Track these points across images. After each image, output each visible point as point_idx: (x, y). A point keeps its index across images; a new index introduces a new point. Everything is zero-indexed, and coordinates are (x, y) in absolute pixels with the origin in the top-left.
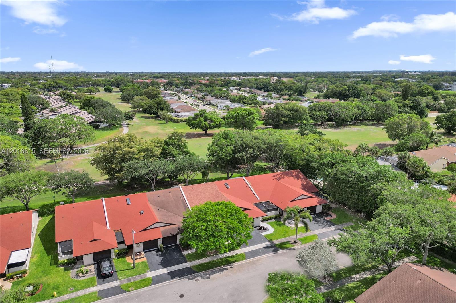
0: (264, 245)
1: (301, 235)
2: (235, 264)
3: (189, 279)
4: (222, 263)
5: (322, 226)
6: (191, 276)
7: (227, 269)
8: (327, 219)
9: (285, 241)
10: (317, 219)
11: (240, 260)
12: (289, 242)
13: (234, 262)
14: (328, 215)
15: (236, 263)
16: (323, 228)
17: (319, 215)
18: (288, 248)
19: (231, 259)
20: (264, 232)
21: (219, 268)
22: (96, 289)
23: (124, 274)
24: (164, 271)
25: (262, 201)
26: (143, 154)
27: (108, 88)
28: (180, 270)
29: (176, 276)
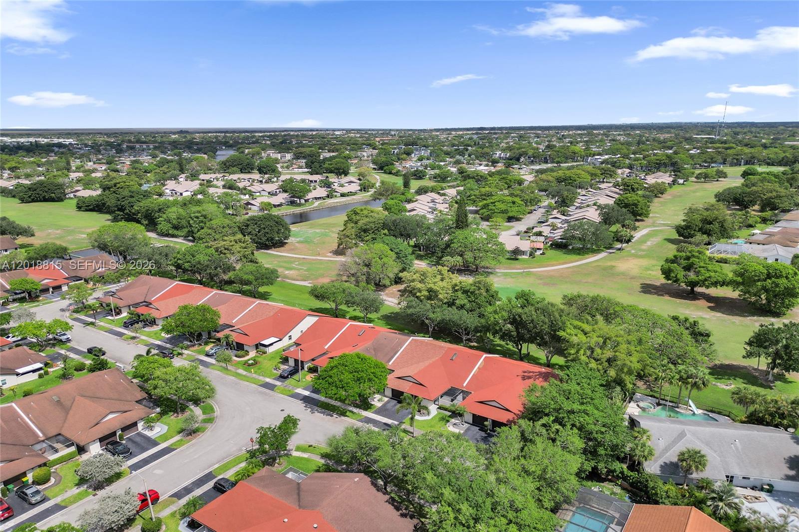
0: (389, 421)
4: (339, 412)
6: (310, 405)
7: (332, 416)
11: (352, 418)
13: (346, 416)
21: (331, 412)
22: (268, 380)
23: (290, 381)
24: (307, 393)
25: (465, 389)
26: (426, 293)
27: (749, 171)
28: (313, 399)
29: (306, 400)
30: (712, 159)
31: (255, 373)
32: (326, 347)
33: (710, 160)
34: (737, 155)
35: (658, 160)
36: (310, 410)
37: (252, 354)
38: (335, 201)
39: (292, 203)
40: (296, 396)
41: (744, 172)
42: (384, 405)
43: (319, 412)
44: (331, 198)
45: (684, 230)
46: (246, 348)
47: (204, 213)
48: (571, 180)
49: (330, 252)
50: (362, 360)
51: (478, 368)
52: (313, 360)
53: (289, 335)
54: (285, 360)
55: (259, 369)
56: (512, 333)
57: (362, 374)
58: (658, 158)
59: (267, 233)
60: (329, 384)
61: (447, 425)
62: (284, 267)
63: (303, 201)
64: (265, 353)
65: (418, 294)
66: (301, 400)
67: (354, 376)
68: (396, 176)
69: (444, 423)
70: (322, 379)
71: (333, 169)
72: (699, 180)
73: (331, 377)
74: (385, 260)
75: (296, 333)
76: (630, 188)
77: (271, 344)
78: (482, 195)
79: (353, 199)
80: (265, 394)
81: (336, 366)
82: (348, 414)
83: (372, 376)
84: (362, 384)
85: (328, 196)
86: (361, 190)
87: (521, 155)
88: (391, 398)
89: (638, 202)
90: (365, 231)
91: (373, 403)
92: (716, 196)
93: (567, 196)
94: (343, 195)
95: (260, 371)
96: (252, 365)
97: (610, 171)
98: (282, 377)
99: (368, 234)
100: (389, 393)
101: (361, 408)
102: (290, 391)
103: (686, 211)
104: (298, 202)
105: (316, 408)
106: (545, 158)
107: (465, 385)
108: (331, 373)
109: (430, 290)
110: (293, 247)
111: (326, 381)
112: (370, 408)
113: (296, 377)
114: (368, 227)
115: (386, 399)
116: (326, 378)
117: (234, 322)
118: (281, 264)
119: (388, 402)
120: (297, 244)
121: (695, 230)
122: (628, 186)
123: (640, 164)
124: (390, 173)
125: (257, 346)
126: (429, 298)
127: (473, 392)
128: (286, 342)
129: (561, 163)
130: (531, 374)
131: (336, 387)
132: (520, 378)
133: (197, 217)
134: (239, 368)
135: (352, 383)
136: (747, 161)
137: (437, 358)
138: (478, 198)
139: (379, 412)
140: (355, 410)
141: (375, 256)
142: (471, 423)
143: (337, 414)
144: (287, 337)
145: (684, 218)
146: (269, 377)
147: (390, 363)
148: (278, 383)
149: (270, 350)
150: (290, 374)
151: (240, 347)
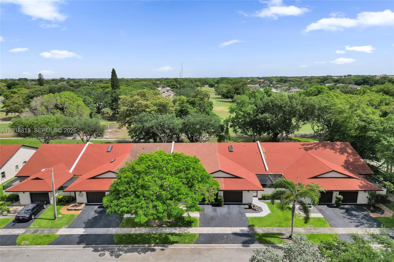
0: (237, 230)
1: (310, 229)
2: (171, 247)
3: (96, 250)
4: (155, 241)
5: (356, 224)
6: (102, 247)
7: (153, 250)
8: (373, 215)
9: (275, 232)
10: (354, 213)
11: (185, 243)
12: (282, 234)
13: (173, 243)
14: (377, 210)
15: (175, 245)
16: (357, 226)
17: (361, 207)
18: (273, 243)
19: (172, 238)
20: (253, 212)
21: (147, 245)
23: (39, 223)
24: (81, 231)
25: (271, 173)
26: (156, 108)
27: (212, 84)
29: (88, 240)
32: (71, 171)
40: (64, 241)
43: (126, 252)
51: (263, 153)
53: (1, 172)
54: (12, 200)
66: (78, 244)
98: (21, 222)
102: (47, 236)
105: (116, 247)
107: (267, 169)
109: (157, 105)
122: (174, 86)
132: (302, 149)
137: (217, 153)
139: (208, 223)
140: (176, 231)
143: (161, 244)
148: (18, 231)
150: (32, 215)
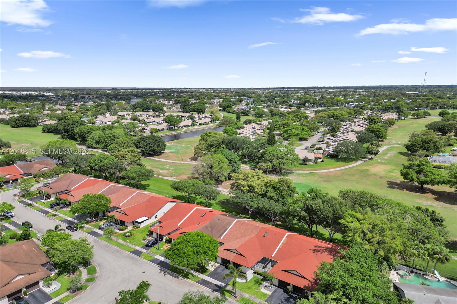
0: (219, 283)
3: (160, 269)
6: (163, 269)
7: (178, 278)
9: (233, 291)
11: (192, 280)
15: (188, 279)
21: (178, 275)
22: (138, 248)
23: (152, 249)
24: (162, 259)
25: (273, 259)
26: (248, 188)
27: (444, 112)
28: (167, 263)
29: (162, 264)
30: (420, 105)
31: (130, 242)
32: (179, 225)
33: (419, 106)
34: (435, 103)
35: (388, 105)
36: (163, 272)
37: (130, 228)
38: (196, 128)
39: (170, 129)
40: (154, 261)
41: (441, 112)
42: (216, 270)
43: (169, 274)
44: (194, 126)
45: (411, 147)
46: (126, 224)
47: (114, 134)
48: (337, 116)
49: (190, 159)
50: (200, 237)
51: (283, 243)
52: (169, 234)
53: (155, 215)
54: (151, 233)
55: (133, 239)
56: (306, 218)
57: (200, 248)
58: (388, 104)
59: (151, 147)
60: (176, 255)
61: (260, 287)
62: (159, 168)
63: (176, 128)
64: (138, 227)
65: (242, 188)
66: (158, 264)
67: (194, 250)
68: (233, 113)
69: (258, 285)
70: (172, 250)
71: (196, 109)
72: (414, 117)
73: (178, 250)
74: (222, 164)
75: (160, 214)
76: (373, 121)
77: (143, 222)
78: (284, 125)
79: (207, 127)
80: (133, 259)
81: (182, 242)
82: (190, 276)
83: (207, 250)
84: (199, 256)
85: (192, 125)
86: (211, 122)
87: (306, 102)
88: (221, 264)
89: (380, 129)
90: (211, 146)
91: (208, 268)
92: (427, 126)
93: (336, 126)
94: (200, 124)
95: (133, 241)
96: (128, 236)
97: (360, 111)
98: (147, 246)
99: (213, 148)
100: (219, 260)
101: (199, 272)
102: (151, 257)
103: (410, 136)
104: (174, 128)
105: (168, 271)
106: (320, 104)
107: (273, 256)
108: (178, 247)
109: (250, 186)
110: (167, 156)
111: (174, 253)
112: (205, 272)
113: (156, 246)
114: (213, 143)
115: (217, 265)
116: (174, 250)
117: (120, 205)
118: (159, 166)
119: (218, 267)
120: (170, 154)
121: (418, 147)
122: (372, 120)
123: (377, 107)
124: (229, 112)
125: (134, 223)
126: (249, 191)
127: (279, 262)
128: (153, 220)
129: (330, 107)
130: (320, 248)
131: (181, 257)
132: (312, 250)
133: (110, 137)
134: (119, 238)
135: (192, 255)
136: (441, 107)
137: (254, 235)
138: (281, 126)
139: (212, 275)
140: (195, 273)
141: (215, 162)
142: (278, 286)
143: (182, 276)
144: (154, 217)
145: (409, 140)
146: (138, 246)
147: (221, 238)
148: (144, 251)
149: (142, 225)
150: (152, 244)
151: (122, 223)
